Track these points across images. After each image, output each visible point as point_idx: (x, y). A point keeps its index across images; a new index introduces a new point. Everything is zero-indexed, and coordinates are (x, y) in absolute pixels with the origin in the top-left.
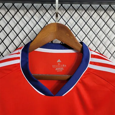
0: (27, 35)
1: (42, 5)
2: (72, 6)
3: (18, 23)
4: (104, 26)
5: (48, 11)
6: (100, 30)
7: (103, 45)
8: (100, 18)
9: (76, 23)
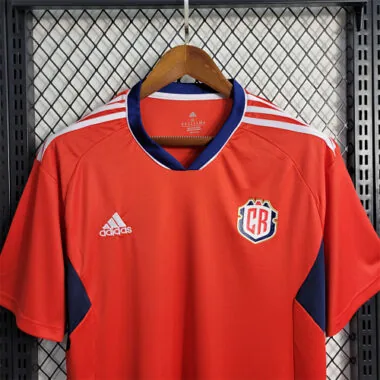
0: (133, 69)
1: (159, 10)
5: (171, 22)
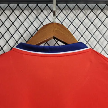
1: (37, 5)
2: (68, 6)
3: (13, 23)
4: (100, 25)
5: (43, 11)
6: (96, 30)
7: (100, 45)
8: (97, 18)
9: (72, 23)
